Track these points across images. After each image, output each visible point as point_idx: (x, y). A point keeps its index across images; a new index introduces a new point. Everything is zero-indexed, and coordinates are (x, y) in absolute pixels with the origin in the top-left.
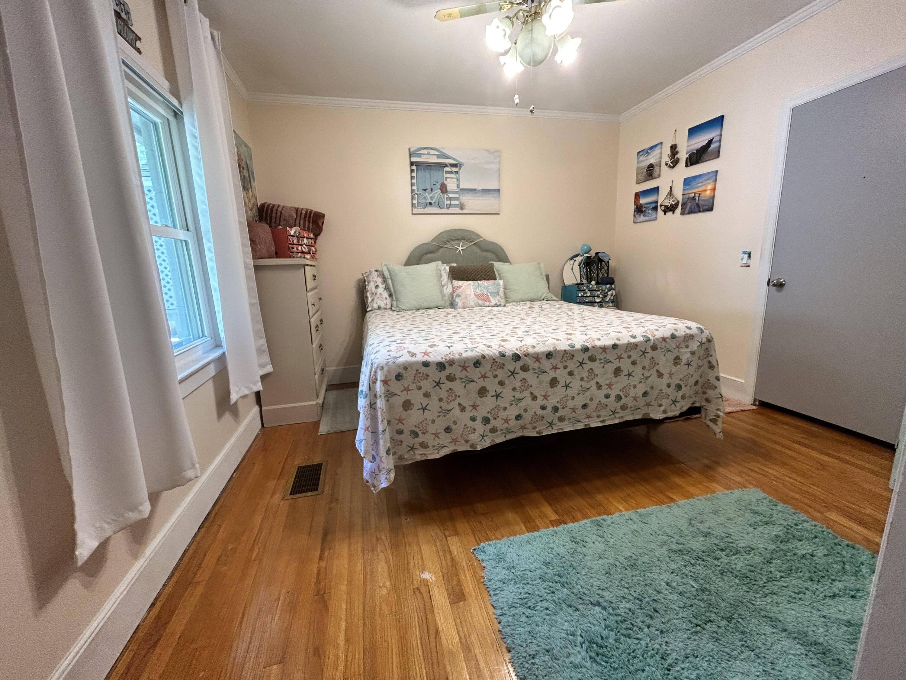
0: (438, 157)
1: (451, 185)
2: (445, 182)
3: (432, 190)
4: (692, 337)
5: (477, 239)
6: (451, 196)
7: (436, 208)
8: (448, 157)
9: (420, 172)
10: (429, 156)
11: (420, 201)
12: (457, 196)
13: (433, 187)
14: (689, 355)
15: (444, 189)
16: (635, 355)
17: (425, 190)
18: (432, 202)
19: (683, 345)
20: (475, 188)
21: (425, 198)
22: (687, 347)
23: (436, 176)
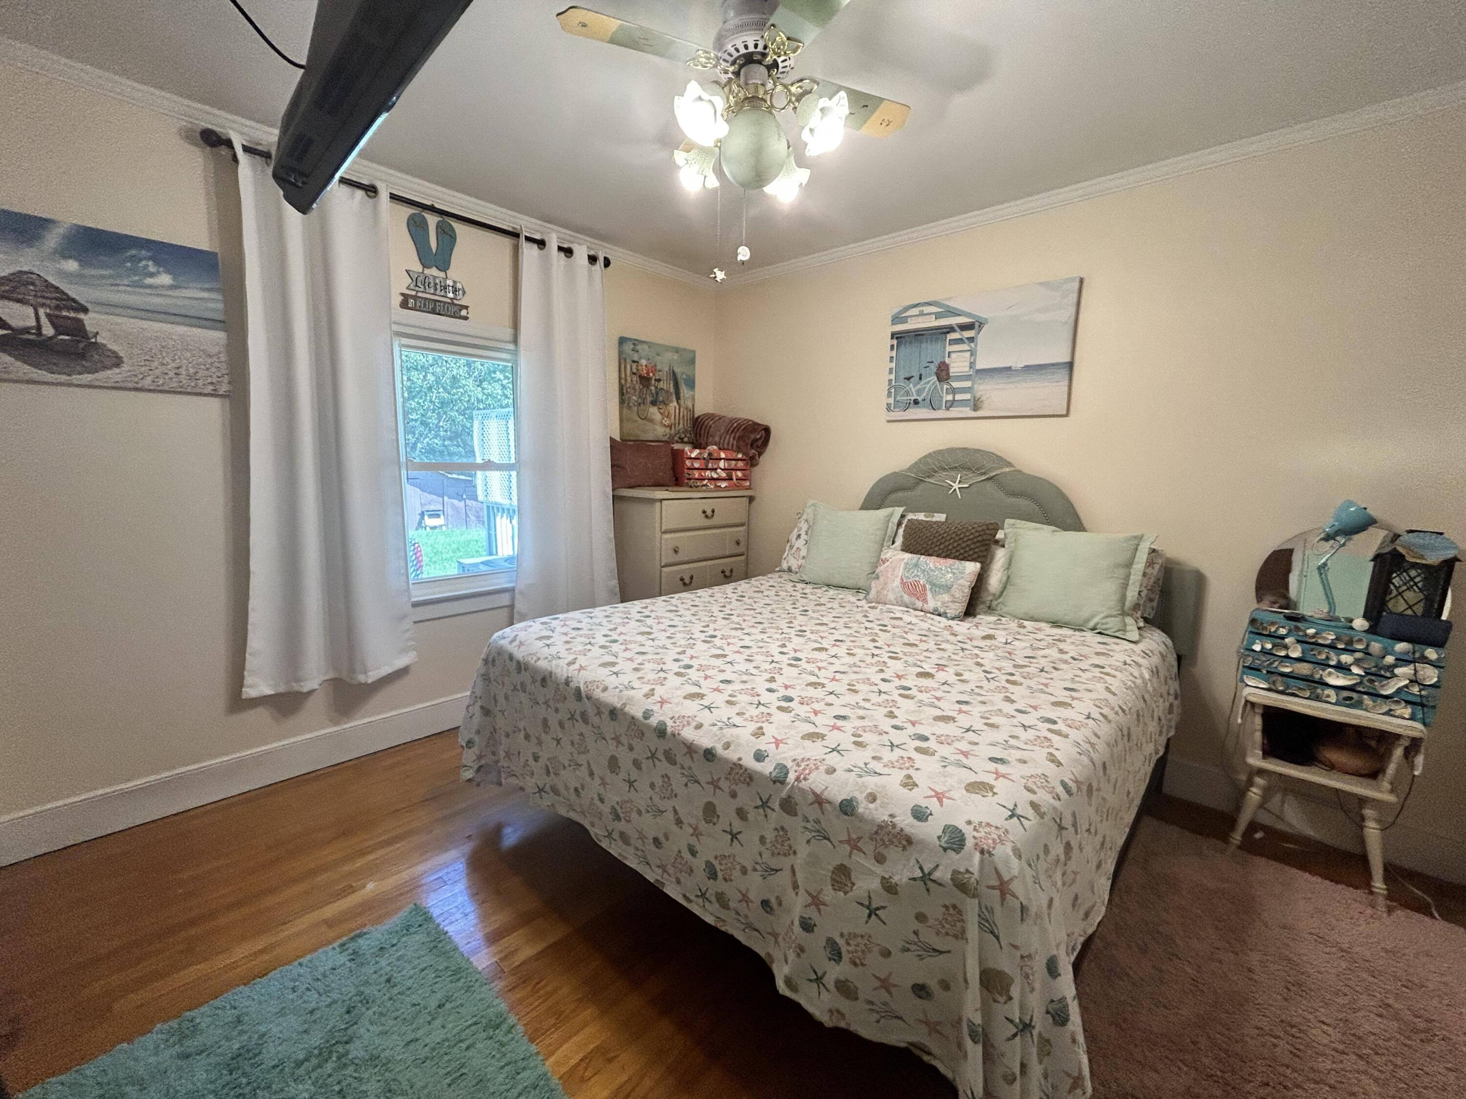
0: (938, 316)
1: (958, 364)
2: (947, 360)
3: (920, 379)
4: (907, 841)
5: (995, 469)
6: (956, 385)
7: (925, 410)
8: (956, 313)
9: (902, 348)
10: (920, 319)
11: (898, 398)
12: (967, 384)
13: (923, 372)
14: (875, 884)
15: (943, 373)
16: (747, 799)
17: (908, 379)
18: (920, 399)
19: (869, 847)
20: (1008, 365)
21: (907, 393)
22: (880, 859)
23: (931, 351)
